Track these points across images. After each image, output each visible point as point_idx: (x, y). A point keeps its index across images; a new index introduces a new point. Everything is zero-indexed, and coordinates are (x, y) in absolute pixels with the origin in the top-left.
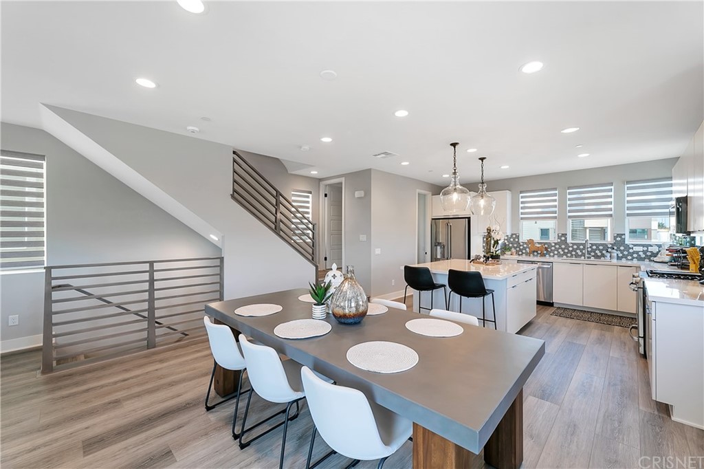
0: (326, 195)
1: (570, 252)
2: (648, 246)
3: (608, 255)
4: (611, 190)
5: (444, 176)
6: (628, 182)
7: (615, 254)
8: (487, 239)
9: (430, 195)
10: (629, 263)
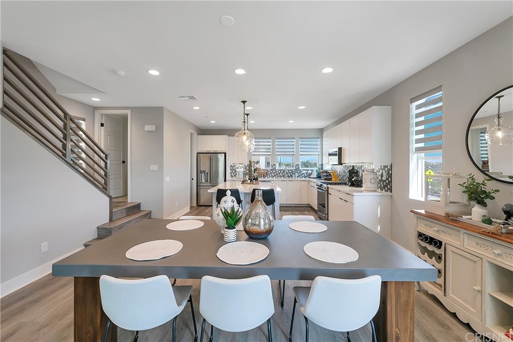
0: (102, 125)
1: (277, 174)
2: (307, 170)
3: (293, 175)
4: (294, 141)
5: (212, 122)
6: (301, 138)
7: (297, 175)
8: (249, 168)
9: (196, 135)
10: (301, 179)
